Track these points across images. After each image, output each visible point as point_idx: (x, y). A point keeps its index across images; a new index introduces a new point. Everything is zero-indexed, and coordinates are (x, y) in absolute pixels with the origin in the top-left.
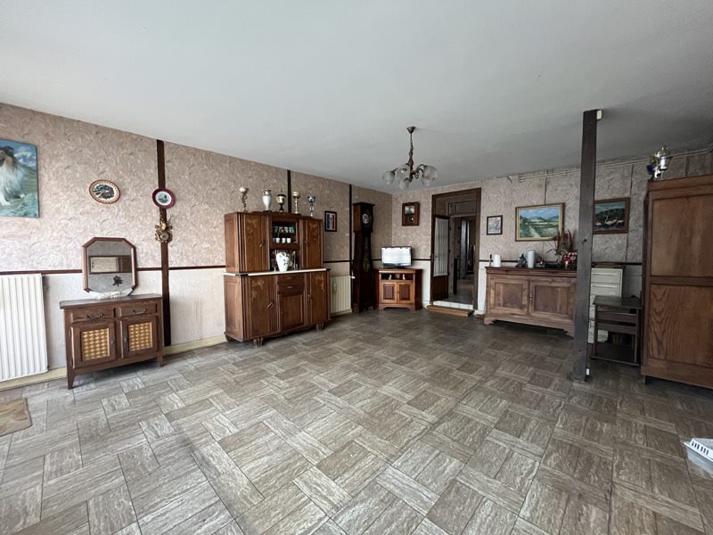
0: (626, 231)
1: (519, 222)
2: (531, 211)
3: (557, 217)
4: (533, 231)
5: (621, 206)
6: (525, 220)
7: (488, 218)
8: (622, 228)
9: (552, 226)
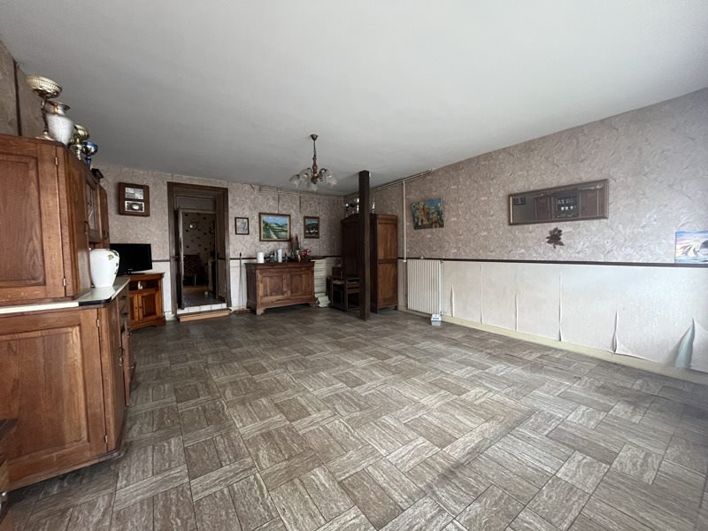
0: (318, 238)
1: (262, 225)
2: (271, 218)
3: (286, 225)
4: (272, 233)
5: (315, 222)
6: (267, 224)
7: (236, 218)
8: (316, 236)
9: (284, 231)
